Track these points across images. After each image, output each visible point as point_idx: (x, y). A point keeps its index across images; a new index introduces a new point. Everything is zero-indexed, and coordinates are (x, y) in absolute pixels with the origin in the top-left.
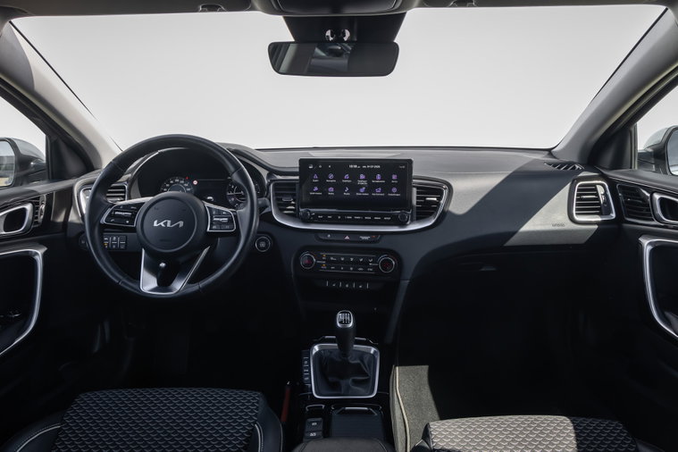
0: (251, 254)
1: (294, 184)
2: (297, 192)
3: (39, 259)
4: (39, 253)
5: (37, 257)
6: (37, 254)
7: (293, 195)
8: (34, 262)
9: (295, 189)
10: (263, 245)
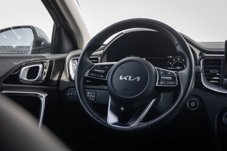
0: (183, 111)
1: (220, 60)
2: (222, 66)
3: (43, 100)
4: (43, 97)
5: (42, 99)
6: (42, 96)
7: (219, 69)
8: (40, 101)
9: (220, 64)
10: (193, 104)
